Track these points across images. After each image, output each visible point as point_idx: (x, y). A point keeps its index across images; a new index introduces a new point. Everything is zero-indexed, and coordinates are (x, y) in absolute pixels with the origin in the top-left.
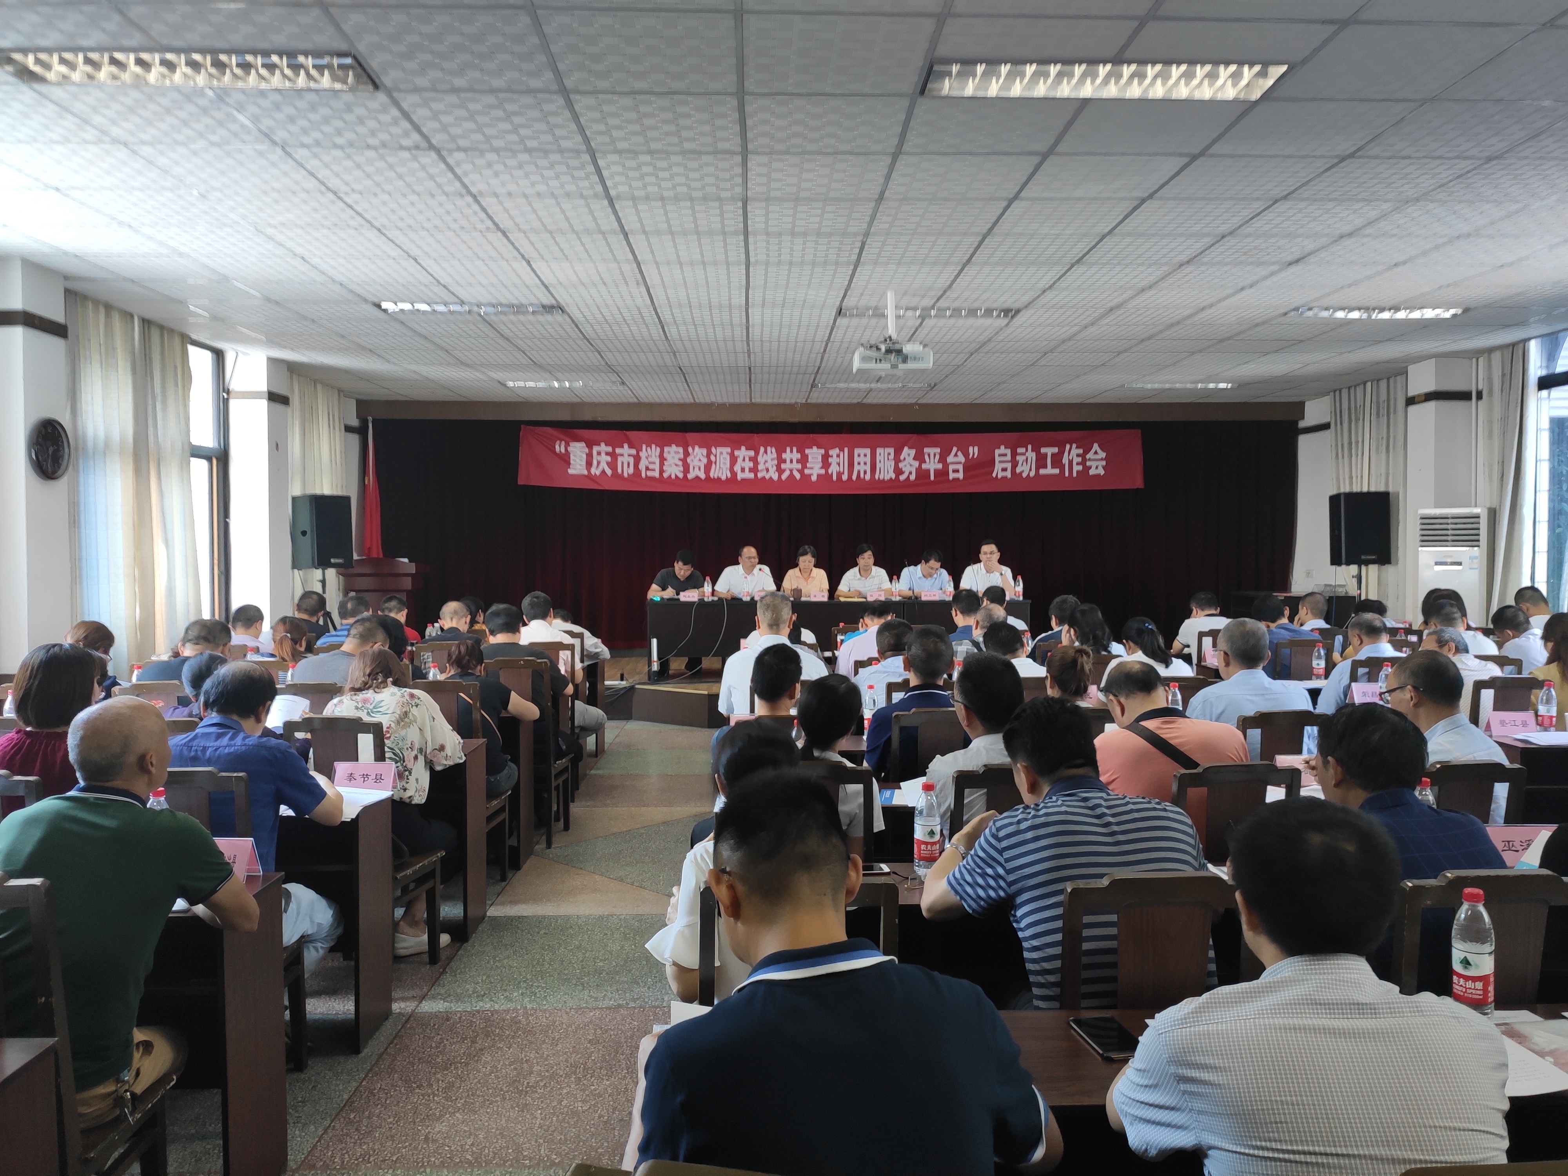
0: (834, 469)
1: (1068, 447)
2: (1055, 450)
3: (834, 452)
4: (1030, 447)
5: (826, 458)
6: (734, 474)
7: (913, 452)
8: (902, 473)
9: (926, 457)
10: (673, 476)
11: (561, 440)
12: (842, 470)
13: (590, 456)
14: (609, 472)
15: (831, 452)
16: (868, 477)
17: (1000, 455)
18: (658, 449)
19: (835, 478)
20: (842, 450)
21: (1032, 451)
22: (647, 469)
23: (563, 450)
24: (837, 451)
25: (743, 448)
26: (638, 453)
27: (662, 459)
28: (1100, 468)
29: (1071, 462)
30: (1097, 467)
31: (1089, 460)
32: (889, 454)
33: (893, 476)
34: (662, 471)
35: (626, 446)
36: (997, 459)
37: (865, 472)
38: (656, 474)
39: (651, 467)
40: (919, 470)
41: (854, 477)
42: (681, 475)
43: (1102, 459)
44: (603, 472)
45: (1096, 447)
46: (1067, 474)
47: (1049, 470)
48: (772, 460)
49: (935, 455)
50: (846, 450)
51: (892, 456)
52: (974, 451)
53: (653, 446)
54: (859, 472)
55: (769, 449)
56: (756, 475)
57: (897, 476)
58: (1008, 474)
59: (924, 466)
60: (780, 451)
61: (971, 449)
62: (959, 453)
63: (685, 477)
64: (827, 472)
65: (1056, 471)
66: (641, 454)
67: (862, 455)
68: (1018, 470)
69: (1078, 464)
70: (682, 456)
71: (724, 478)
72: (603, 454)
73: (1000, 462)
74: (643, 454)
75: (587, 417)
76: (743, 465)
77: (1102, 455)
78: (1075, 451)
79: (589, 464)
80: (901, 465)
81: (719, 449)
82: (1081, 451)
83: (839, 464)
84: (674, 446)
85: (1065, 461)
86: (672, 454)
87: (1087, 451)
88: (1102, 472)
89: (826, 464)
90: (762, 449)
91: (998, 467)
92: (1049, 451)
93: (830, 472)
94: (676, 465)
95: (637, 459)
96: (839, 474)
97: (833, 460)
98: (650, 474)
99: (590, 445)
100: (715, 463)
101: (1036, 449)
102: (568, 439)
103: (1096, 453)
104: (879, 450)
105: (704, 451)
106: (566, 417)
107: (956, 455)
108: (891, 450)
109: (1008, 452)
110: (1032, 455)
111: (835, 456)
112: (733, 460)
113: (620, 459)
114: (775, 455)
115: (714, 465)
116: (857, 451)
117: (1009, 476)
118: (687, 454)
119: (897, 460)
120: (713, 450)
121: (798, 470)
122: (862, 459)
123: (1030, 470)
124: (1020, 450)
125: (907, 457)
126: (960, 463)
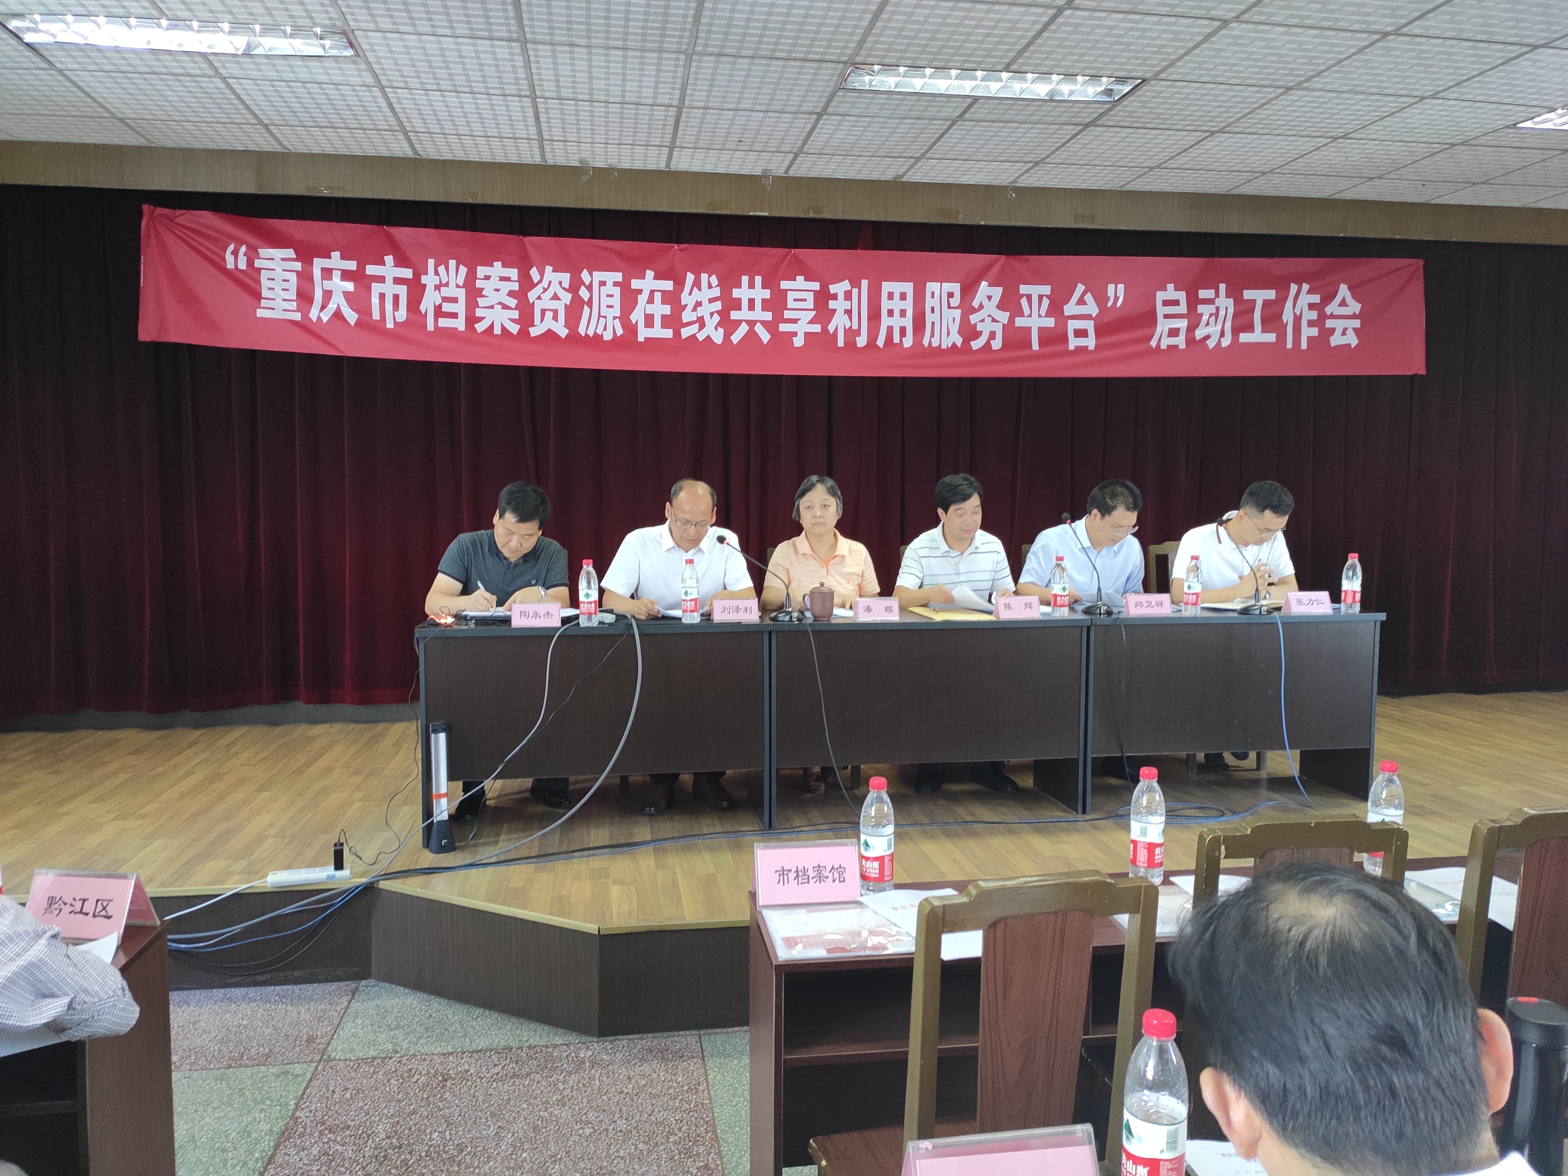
0: (839, 323)
1: (1294, 288)
2: (1270, 294)
3: (839, 288)
4: (1222, 287)
5: (823, 298)
6: (631, 329)
7: (997, 292)
8: (978, 334)
9: (1024, 301)
10: (497, 331)
11: (239, 242)
12: (855, 327)
13: (305, 277)
14: (352, 317)
15: (833, 289)
16: (908, 342)
17: (1166, 303)
18: (463, 270)
19: (841, 343)
20: (856, 284)
21: (1227, 296)
22: (439, 312)
23: (242, 265)
24: (845, 285)
25: (650, 274)
26: (417, 276)
27: (473, 294)
28: (1351, 334)
29: (1297, 319)
30: (1344, 333)
31: (1333, 316)
32: (951, 295)
33: (959, 341)
34: (472, 320)
35: (389, 259)
36: (1161, 310)
37: (903, 331)
38: (460, 324)
39: (447, 307)
40: (1009, 328)
41: (880, 342)
42: (514, 329)
43: (1354, 317)
44: (338, 315)
45: (1343, 290)
46: (1289, 345)
47: (1258, 336)
48: (711, 301)
49: (1041, 297)
50: (865, 283)
51: (956, 301)
52: (1117, 293)
53: (452, 263)
54: (890, 329)
55: (704, 277)
56: (677, 334)
57: (967, 340)
58: (1180, 341)
59: (1020, 322)
60: (728, 282)
61: (1111, 288)
62: (1089, 298)
63: (524, 333)
64: (825, 329)
65: (1271, 337)
66: (424, 279)
67: (897, 296)
68: (1199, 333)
69: (1311, 323)
70: (515, 287)
71: (608, 336)
72: (336, 276)
73: (1166, 316)
74: (429, 280)
75: (296, 186)
76: (650, 309)
77: (1355, 307)
78: (1307, 298)
79: (305, 297)
80: (974, 318)
81: (598, 276)
82: (1316, 299)
83: (849, 312)
84: (498, 264)
85: (1288, 316)
86: (494, 282)
87: (1328, 298)
88: (1352, 340)
89: (822, 311)
90: (690, 278)
91: (1163, 326)
92: (1259, 296)
93: (831, 328)
94: (505, 307)
95: (416, 290)
96: (852, 334)
97: (838, 305)
98: (443, 323)
99: (306, 254)
100: (590, 303)
101: (1234, 293)
102: (254, 241)
103: (1343, 303)
104: (932, 287)
105: (566, 278)
106: (247, 185)
107: (1081, 302)
108: (955, 287)
109: (1182, 296)
110: (1226, 304)
111: (841, 296)
112: (629, 298)
113: (376, 288)
114: (716, 292)
115: (586, 309)
116: (887, 287)
117: (1183, 346)
118: (526, 284)
119: (967, 309)
120: (585, 275)
121: (764, 323)
122: (896, 305)
123: (1222, 334)
124: (1203, 294)
125: (985, 302)
126: (1088, 317)
